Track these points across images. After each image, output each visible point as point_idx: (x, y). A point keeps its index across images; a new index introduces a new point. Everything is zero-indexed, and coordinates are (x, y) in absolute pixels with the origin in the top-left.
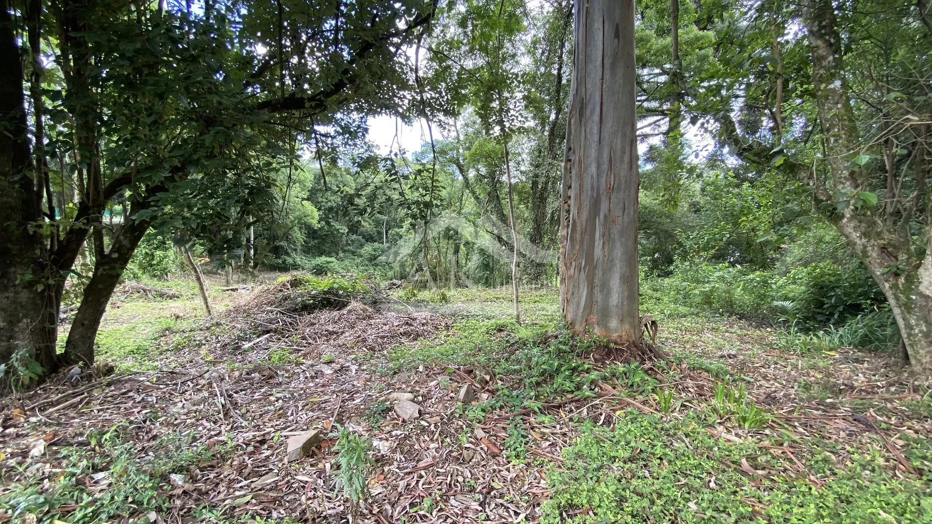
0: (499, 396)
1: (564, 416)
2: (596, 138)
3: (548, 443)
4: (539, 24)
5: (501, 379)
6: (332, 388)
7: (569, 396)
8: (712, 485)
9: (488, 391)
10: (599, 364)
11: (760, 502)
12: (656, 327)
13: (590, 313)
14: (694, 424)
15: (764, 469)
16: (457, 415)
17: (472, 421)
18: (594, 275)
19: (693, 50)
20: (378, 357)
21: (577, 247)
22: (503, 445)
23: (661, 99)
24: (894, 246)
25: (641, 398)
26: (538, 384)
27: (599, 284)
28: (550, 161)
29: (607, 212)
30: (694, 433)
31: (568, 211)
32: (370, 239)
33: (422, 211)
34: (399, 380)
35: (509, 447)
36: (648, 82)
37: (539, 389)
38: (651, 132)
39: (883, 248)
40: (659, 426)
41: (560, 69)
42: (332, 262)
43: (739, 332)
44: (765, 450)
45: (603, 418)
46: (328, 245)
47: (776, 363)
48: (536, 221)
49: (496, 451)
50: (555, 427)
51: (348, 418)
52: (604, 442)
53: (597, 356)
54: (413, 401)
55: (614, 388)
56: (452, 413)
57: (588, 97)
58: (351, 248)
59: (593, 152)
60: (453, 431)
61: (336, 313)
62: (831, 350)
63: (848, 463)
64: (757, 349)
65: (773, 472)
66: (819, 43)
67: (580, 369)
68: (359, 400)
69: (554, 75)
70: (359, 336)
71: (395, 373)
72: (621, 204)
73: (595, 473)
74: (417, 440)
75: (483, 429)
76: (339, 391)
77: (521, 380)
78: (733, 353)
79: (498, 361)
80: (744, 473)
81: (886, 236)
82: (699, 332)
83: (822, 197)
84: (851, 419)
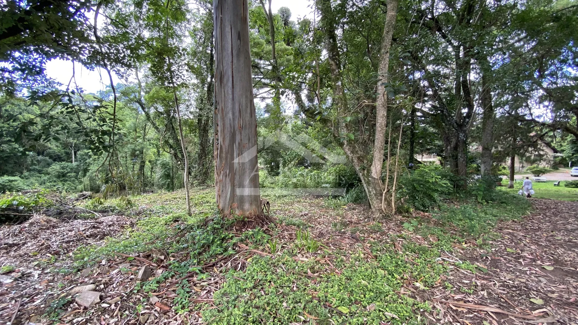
0: (171, 269)
1: (216, 270)
2: (231, 96)
3: (205, 292)
4: (197, 20)
5: (173, 256)
6: (11, 295)
7: (220, 257)
8: (295, 289)
9: (163, 267)
10: (239, 232)
11: (316, 291)
12: (269, 205)
13: (233, 202)
14: (287, 257)
15: (317, 272)
16: (136, 292)
17: (148, 293)
18: (234, 179)
19: (284, 55)
20: (63, 260)
21: (224, 162)
22: (173, 303)
23: (270, 79)
24: (362, 157)
25: (261, 248)
26: (200, 254)
27: (238, 184)
28: (209, 107)
29: (240, 141)
30: (286, 261)
31: (218, 140)
32: (57, 158)
33: (99, 138)
34: (82, 276)
35: (177, 303)
36: (263, 68)
37: (201, 257)
38: (266, 96)
39: (359, 158)
40: (270, 262)
41: (212, 51)
42: (16, 181)
43: (309, 202)
44: (318, 262)
45: (240, 265)
46: (10, 166)
47: (324, 215)
48: (201, 144)
49: (167, 308)
50: (210, 280)
51: (27, 319)
52: (239, 280)
53: (237, 228)
54: (95, 290)
55: (247, 245)
56: (131, 291)
57: (224, 71)
58: (37, 167)
59: (230, 105)
60: (131, 304)
61: (16, 228)
62: (344, 205)
63: (350, 260)
64: (317, 210)
65: (321, 273)
66: (333, 63)
67: (227, 238)
68: (39, 301)
69: (208, 53)
70: (43, 245)
71: (79, 270)
72: (247, 137)
73: (233, 303)
74: (98, 320)
75: (157, 296)
76: (19, 297)
77: (188, 253)
78: (306, 213)
79: (171, 244)
80: (309, 277)
81: (359, 152)
82: (292, 204)
83: (337, 135)
84: (351, 238)
